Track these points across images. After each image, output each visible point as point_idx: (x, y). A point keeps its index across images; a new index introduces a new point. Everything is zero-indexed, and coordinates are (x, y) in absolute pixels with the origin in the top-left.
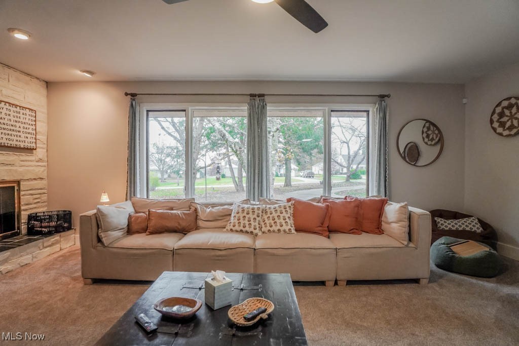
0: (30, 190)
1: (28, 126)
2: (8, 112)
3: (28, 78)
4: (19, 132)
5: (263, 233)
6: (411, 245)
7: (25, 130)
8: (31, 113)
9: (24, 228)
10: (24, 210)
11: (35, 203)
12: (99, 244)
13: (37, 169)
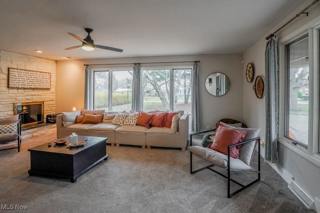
0: (48, 105)
1: (47, 80)
2: (39, 75)
3: (48, 60)
4: (44, 82)
5: (124, 125)
6: (177, 133)
7: (46, 82)
8: (49, 74)
9: (45, 120)
10: (45, 113)
11: (50, 110)
12: (63, 127)
13: (51, 97)
